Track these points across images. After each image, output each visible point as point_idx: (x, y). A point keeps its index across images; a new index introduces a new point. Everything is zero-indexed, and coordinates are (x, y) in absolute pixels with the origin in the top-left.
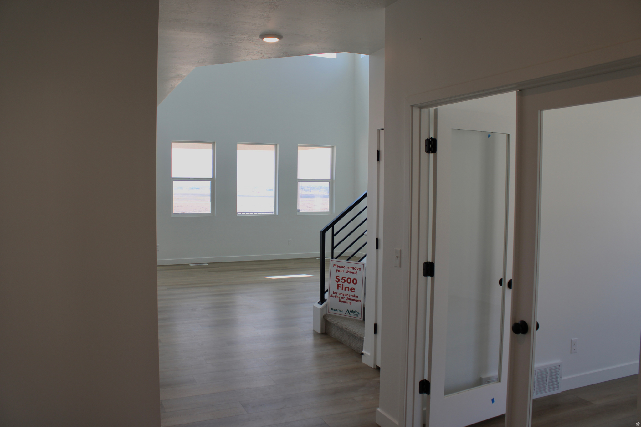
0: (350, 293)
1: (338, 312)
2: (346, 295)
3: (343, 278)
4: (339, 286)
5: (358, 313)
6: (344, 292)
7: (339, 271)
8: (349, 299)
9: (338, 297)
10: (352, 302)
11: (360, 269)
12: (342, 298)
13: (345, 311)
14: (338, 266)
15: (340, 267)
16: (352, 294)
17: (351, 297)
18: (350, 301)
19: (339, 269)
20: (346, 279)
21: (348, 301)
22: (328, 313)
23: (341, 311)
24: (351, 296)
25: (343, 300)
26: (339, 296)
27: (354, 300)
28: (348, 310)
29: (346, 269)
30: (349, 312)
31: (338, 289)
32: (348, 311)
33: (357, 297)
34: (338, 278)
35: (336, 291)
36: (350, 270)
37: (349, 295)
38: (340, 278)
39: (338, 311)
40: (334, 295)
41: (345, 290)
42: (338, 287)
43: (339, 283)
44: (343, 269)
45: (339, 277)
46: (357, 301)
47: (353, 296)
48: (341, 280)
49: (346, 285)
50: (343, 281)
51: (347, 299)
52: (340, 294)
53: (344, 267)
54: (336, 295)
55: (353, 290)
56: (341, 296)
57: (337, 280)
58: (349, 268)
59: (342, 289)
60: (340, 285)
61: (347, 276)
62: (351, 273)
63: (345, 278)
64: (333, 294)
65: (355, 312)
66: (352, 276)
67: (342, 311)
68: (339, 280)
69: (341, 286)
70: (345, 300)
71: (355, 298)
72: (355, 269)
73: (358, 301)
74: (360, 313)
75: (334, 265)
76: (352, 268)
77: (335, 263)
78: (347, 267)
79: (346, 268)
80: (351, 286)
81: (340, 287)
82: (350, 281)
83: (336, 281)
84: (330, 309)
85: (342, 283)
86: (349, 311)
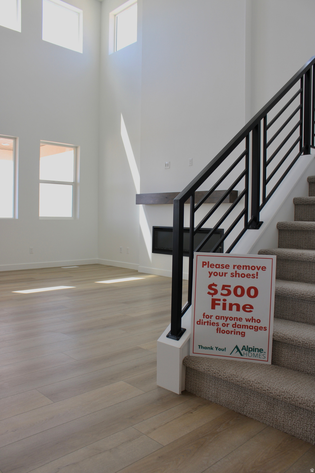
0: (242, 314)
1: (214, 352)
2: (231, 319)
3: (224, 287)
4: (217, 302)
5: (261, 350)
6: (227, 313)
7: (216, 274)
8: (240, 326)
9: (213, 324)
10: (247, 331)
11: (264, 268)
12: (224, 325)
13: (230, 348)
14: (212, 266)
15: (218, 266)
16: (249, 316)
17: (244, 322)
18: (241, 330)
19: (214, 270)
20: (232, 289)
21: (237, 329)
22: (191, 354)
23: (220, 349)
24: (244, 320)
25: (226, 329)
26: (216, 321)
27: (251, 327)
28: (237, 347)
29: (231, 270)
30: (238, 350)
31: (213, 307)
32: (236, 350)
33: (259, 321)
34: (213, 287)
35: (210, 312)
36: (240, 272)
37: (240, 319)
38: (219, 288)
39: (215, 349)
40: (205, 320)
41: (231, 309)
42: (214, 304)
43: (215, 297)
44: (224, 270)
45: (216, 285)
46: (256, 329)
47: (247, 320)
48: (220, 291)
49: (232, 299)
50: (225, 292)
51: (234, 326)
52: (217, 318)
53: (227, 266)
54: (209, 320)
55: (248, 308)
56: (221, 322)
57: (212, 292)
58: (239, 267)
59: (224, 308)
60: (219, 300)
61: (234, 282)
62: (243, 276)
63: (230, 286)
64: (202, 318)
65: (254, 349)
66: (246, 283)
67: (224, 350)
68: (216, 292)
69: (221, 302)
70: (230, 328)
71: (254, 324)
72: (253, 268)
73: (261, 328)
74: (265, 350)
75: (204, 264)
76: (246, 267)
77: (206, 259)
78: (234, 266)
79: (231, 267)
80: (244, 300)
81: (219, 304)
82: (239, 291)
83: (209, 293)
84: (196, 347)
85: (222, 298)
86: (240, 349)
